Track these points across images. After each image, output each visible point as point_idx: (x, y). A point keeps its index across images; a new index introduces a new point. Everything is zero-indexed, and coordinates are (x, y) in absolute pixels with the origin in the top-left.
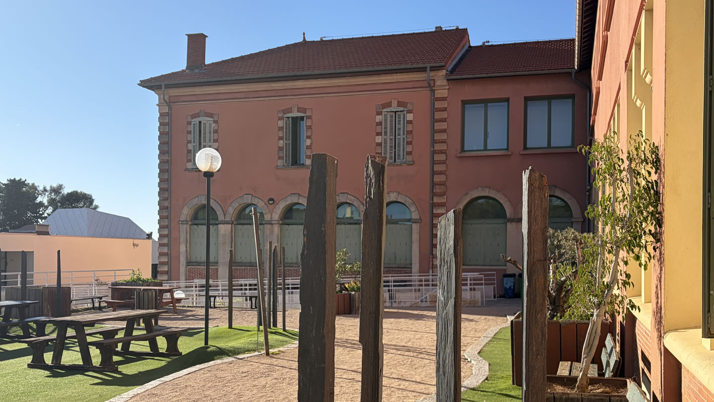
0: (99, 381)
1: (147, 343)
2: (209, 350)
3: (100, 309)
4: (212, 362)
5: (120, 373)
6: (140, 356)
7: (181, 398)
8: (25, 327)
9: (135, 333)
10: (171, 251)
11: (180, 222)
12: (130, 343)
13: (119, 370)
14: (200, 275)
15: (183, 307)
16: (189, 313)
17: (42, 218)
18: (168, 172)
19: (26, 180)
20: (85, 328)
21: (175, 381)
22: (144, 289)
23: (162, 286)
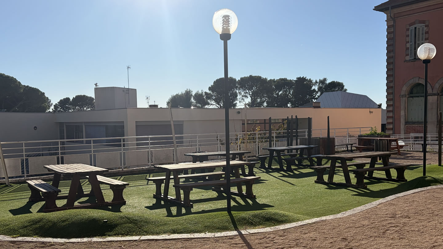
0: (356, 193)
1: (384, 172)
2: (426, 179)
3: (352, 151)
4: (430, 187)
5: (368, 189)
6: (379, 180)
7: (411, 208)
8: (311, 161)
9: (376, 166)
10: (394, 115)
11: (401, 96)
12: (373, 172)
13: (368, 188)
14: (414, 130)
15: (404, 151)
16: (408, 155)
17: (315, 99)
18: (393, 64)
19: (306, 77)
20: (347, 161)
21: (405, 197)
22: (380, 139)
23: (390, 137)
